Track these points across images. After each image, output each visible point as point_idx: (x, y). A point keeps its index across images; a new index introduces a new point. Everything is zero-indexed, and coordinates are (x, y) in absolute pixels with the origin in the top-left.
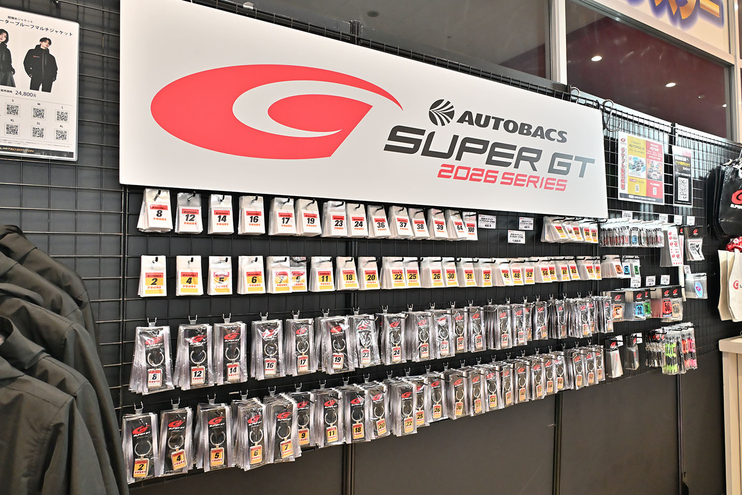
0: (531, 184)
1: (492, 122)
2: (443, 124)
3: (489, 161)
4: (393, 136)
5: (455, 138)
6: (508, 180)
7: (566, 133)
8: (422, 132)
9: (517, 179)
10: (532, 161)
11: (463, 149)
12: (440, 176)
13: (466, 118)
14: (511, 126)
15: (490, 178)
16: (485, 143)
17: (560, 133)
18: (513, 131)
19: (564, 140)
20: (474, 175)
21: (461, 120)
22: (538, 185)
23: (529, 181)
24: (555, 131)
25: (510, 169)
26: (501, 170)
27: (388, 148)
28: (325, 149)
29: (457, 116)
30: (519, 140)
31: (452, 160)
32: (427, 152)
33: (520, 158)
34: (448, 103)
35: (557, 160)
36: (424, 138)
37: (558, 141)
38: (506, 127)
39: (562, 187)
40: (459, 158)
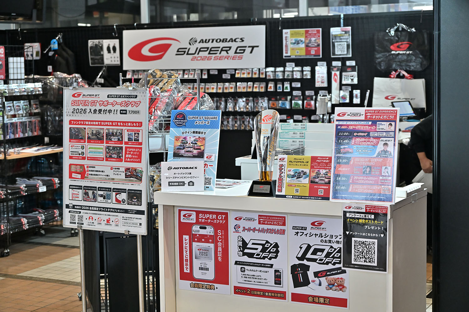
0: (226, 59)
1: (211, 41)
2: (193, 45)
3: (209, 53)
4: (178, 51)
5: (197, 48)
6: (216, 59)
7: (244, 38)
8: (186, 48)
9: (220, 58)
10: (227, 51)
11: (200, 51)
12: (192, 60)
13: (202, 41)
14: (218, 41)
15: (209, 59)
16: (208, 48)
17: (241, 39)
18: (220, 42)
19: (243, 41)
20: (203, 59)
21: (200, 42)
22: (229, 59)
23: (225, 58)
24: (238, 38)
25: (218, 55)
26: (214, 55)
27: (177, 55)
28: (160, 57)
29: (198, 41)
30: (222, 45)
31: (196, 55)
32: (188, 54)
33: (222, 50)
34: (195, 38)
35: (239, 49)
36: (187, 50)
37: (240, 42)
38: (217, 41)
39: (240, 58)
40: (198, 54)
